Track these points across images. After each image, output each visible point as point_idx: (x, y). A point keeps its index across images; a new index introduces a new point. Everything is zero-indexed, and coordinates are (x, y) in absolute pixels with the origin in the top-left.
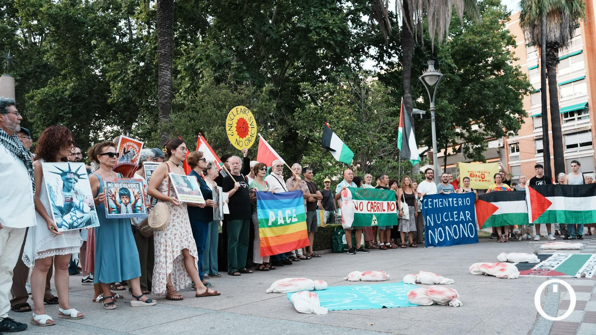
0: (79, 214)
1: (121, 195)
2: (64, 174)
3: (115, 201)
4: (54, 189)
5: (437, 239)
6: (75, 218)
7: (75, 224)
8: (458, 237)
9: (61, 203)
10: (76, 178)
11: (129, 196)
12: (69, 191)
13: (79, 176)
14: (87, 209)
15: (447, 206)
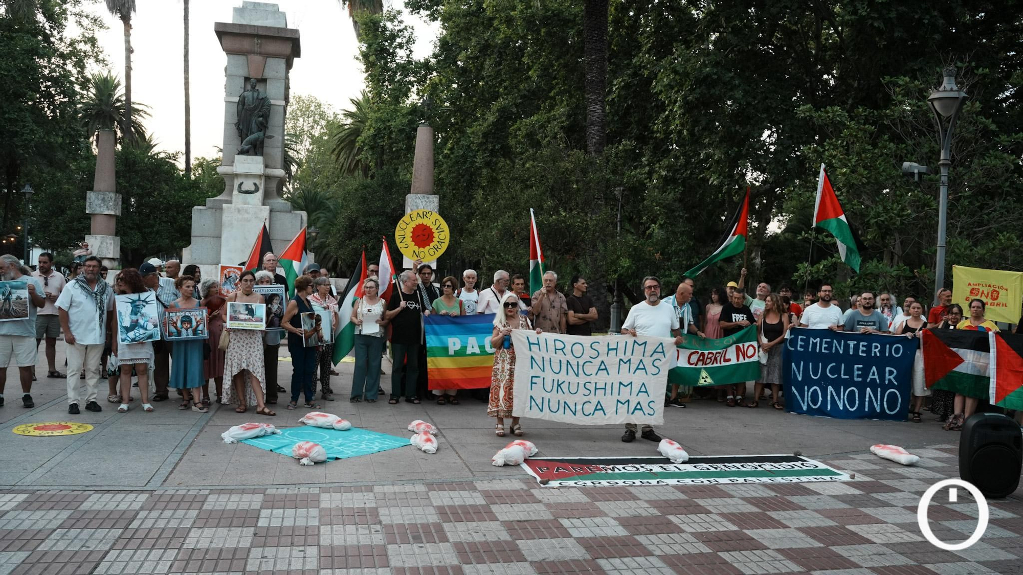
0: (142, 331)
1: (182, 322)
2: (133, 302)
3: (176, 327)
4: (123, 314)
5: (806, 404)
6: (137, 334)
7: (137, 339)
8: (855, 408)
9: (127, 323)
10: (144, 304)
11: (190, 322)
12: (136, 314)
13: (147, 303)
14: (151, 327)
15: (841, 352)
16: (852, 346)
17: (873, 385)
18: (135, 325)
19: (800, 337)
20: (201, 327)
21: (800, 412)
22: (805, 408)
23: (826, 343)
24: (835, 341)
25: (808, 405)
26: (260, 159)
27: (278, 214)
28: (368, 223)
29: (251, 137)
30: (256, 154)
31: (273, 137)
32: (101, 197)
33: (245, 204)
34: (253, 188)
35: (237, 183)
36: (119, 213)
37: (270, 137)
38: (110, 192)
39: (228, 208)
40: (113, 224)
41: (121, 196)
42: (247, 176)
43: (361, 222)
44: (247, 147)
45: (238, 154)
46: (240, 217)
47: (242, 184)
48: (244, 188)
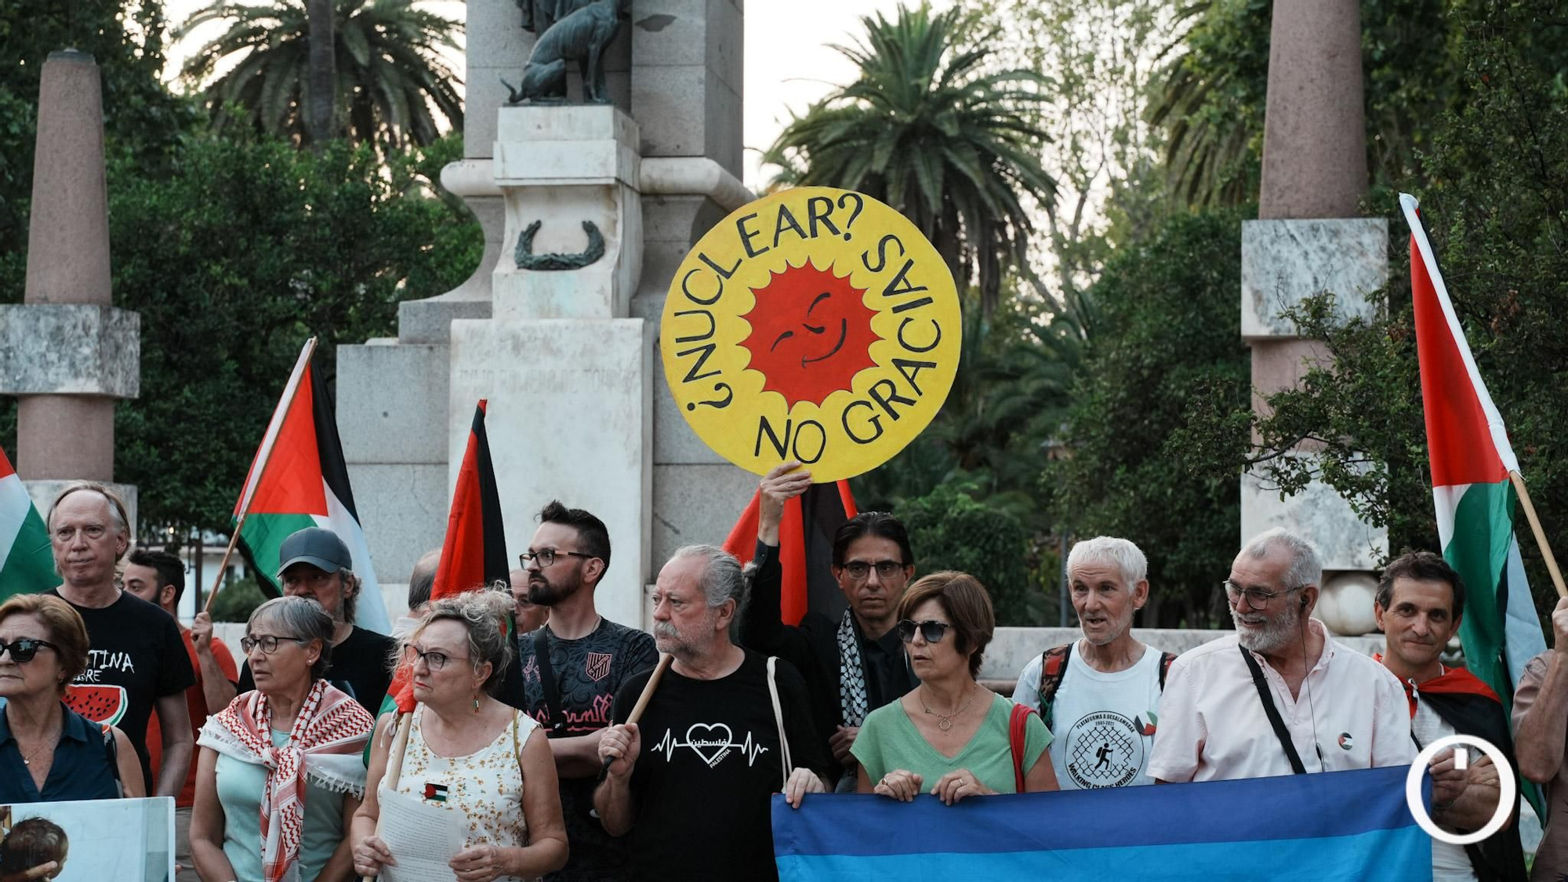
26: (601, 116)
29: (566, 24)
30: (588, 99)
31: (669, 20)
32: (46, 324)
33: (544, 312)
34: (579, 244)
35: (514, 225)
36: (126, 382)
37: (657, 23)
38: (79, 304)
39: (473, 334)
40: (100, 431)
41: (135, 319)
42: (554, 193)
44: (546, 70)
45: (514, 101)
47: (533, 230)
48: (541, 247)
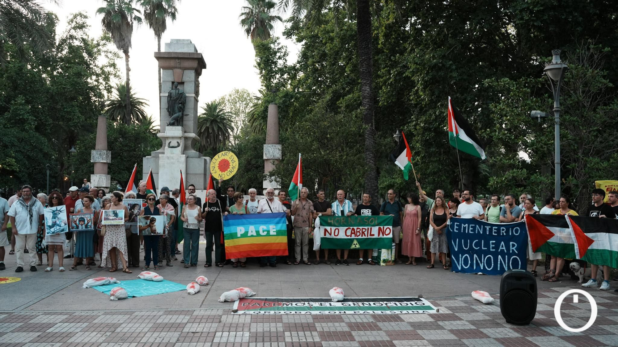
0: (58, 228)
1: (79, 221)
2: (53, 212)
3: (76, 224)
4: (48, 219)
5: (460, 265)
6: (56, 230)
7: (56, 232)
8: (491, 268)
9: (50, 224)
10: (59, 212)
11: (84, 221)
12: (55, 218)
13: (61, 211)
14: (63, 225)
15: (481, 233)
16: (488, 229)
17: (502, 253)
18: (54, 224)
19: (456, 223)
20: (90, 224)
21: (458, 271)
22: (460, 268)
23: (472, 227)
24: (477, 226)
25: (462, 266)
26: (180, 128)
27: (191, 159)
28: (257, 162)
29: (175, 115)
30: (178, 125)
31: (188, 115)
32: (99, 153)
33: (172, 154)
34: (176, 145)
35: (167, 142)
36: (109, 161)
37: (187, 115)
38: (103, 150)
39: (162, 156)
40: (106, 168)
41: (111, 152)
42: (173, 138)
43: (253, 162)
44: (172, 121)
45: (168, 125)
46: (169, 161)
47: (170, 142)
48: (171, 145)
